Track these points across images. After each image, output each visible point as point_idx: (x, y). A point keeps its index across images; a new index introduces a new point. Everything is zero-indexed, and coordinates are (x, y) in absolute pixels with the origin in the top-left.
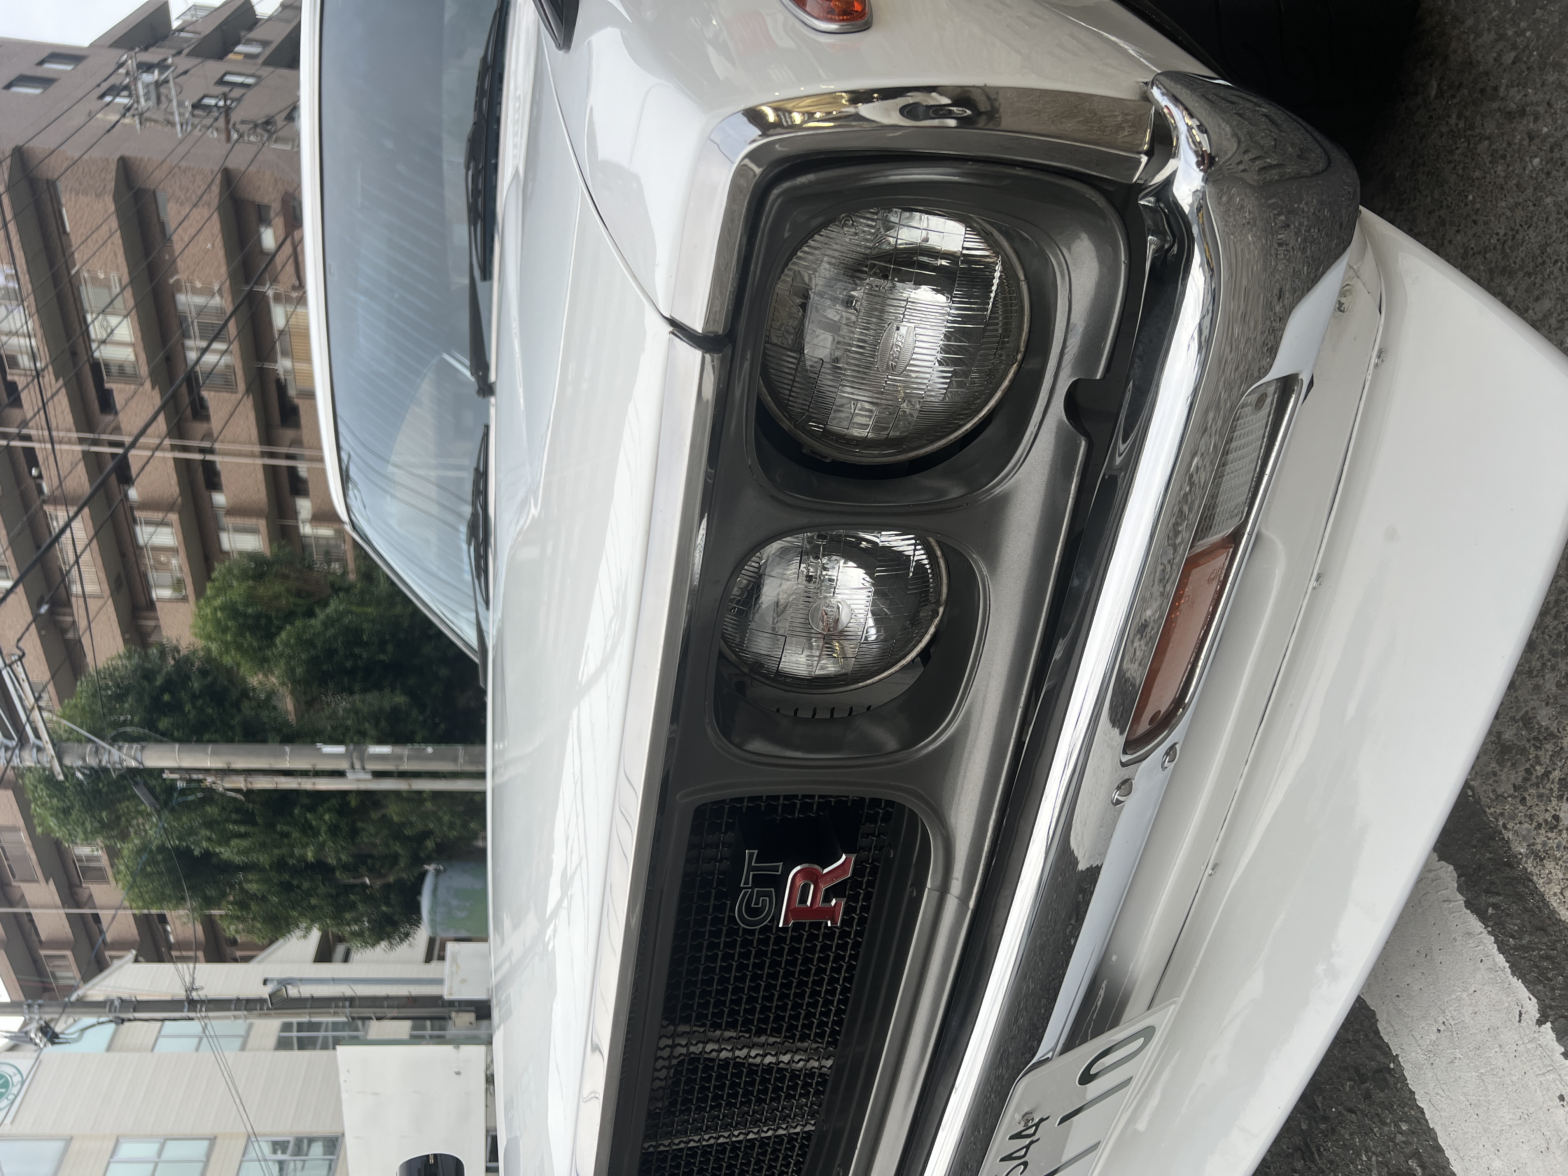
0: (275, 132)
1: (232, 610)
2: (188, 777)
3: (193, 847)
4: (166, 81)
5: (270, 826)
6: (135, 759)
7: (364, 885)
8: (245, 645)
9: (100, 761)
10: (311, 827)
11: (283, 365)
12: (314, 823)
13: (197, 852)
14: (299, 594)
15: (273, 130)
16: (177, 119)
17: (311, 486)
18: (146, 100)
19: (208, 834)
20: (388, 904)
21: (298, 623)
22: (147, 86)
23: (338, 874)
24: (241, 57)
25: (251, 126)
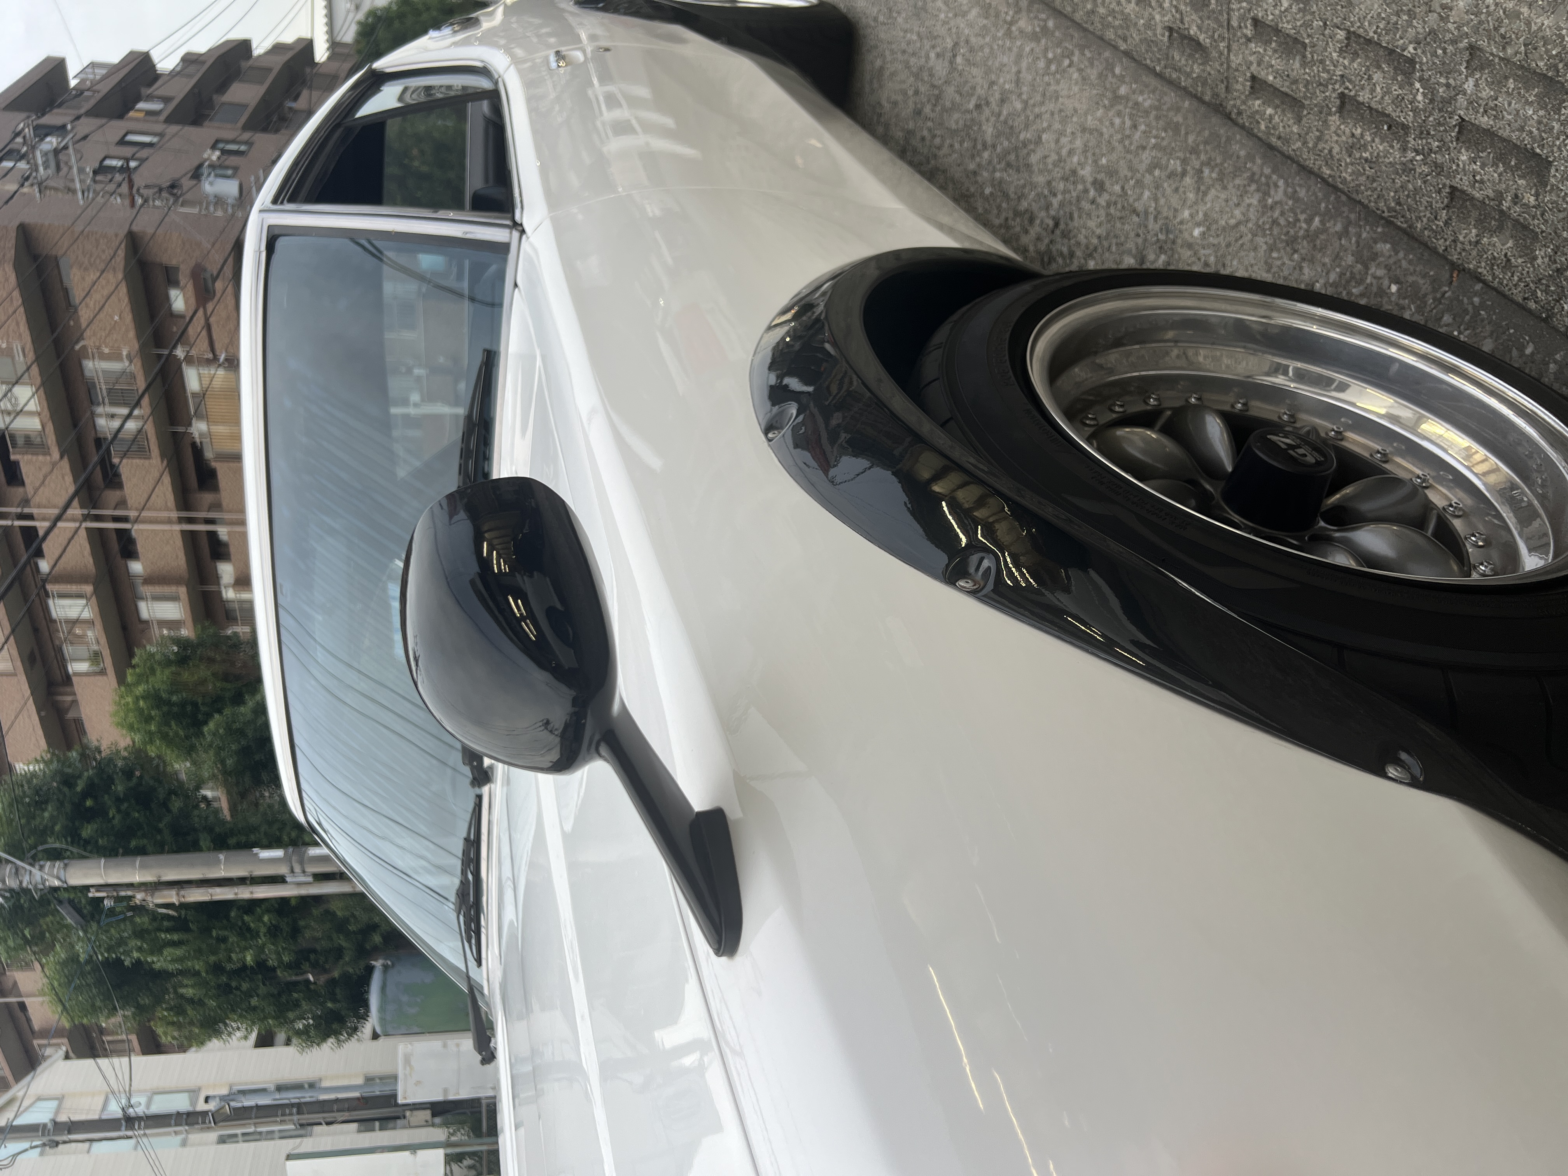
0: (181, 196)
1: (156, 699)
2: (115, 894)
3: (123, 957)
4: (66, 148)
5: (206, 931)
6: (59, 878)
7: (308, 981)
8: (171, 734)
9: (21, 883)
10: (249, 929)
11: (199, 428)
12: (252, 925)
13: (127, 963)
14: (226, 677)
15: (180, 192)
16: (78, 186)
17: (232, 550)
18: (45, 168)
19: (139, 944)
20: (334, 1000)
21: (227, 711)
22: (45, 154)
23: (279, 972)
24: (141, 115)
25: (156, 190)
